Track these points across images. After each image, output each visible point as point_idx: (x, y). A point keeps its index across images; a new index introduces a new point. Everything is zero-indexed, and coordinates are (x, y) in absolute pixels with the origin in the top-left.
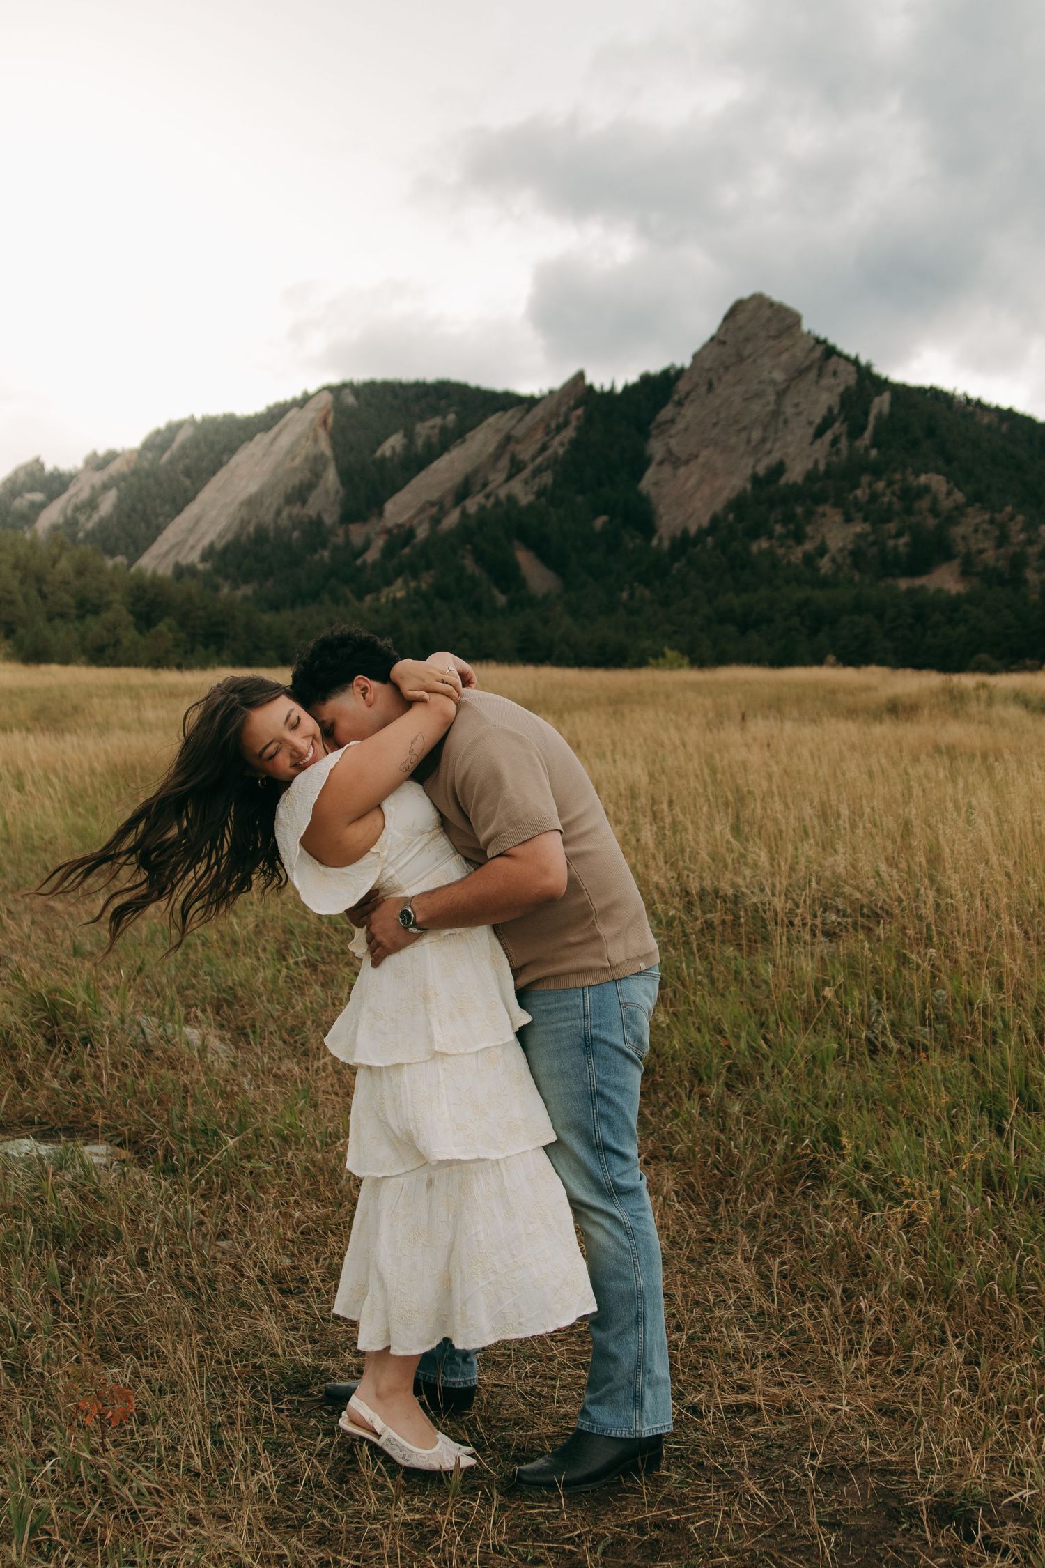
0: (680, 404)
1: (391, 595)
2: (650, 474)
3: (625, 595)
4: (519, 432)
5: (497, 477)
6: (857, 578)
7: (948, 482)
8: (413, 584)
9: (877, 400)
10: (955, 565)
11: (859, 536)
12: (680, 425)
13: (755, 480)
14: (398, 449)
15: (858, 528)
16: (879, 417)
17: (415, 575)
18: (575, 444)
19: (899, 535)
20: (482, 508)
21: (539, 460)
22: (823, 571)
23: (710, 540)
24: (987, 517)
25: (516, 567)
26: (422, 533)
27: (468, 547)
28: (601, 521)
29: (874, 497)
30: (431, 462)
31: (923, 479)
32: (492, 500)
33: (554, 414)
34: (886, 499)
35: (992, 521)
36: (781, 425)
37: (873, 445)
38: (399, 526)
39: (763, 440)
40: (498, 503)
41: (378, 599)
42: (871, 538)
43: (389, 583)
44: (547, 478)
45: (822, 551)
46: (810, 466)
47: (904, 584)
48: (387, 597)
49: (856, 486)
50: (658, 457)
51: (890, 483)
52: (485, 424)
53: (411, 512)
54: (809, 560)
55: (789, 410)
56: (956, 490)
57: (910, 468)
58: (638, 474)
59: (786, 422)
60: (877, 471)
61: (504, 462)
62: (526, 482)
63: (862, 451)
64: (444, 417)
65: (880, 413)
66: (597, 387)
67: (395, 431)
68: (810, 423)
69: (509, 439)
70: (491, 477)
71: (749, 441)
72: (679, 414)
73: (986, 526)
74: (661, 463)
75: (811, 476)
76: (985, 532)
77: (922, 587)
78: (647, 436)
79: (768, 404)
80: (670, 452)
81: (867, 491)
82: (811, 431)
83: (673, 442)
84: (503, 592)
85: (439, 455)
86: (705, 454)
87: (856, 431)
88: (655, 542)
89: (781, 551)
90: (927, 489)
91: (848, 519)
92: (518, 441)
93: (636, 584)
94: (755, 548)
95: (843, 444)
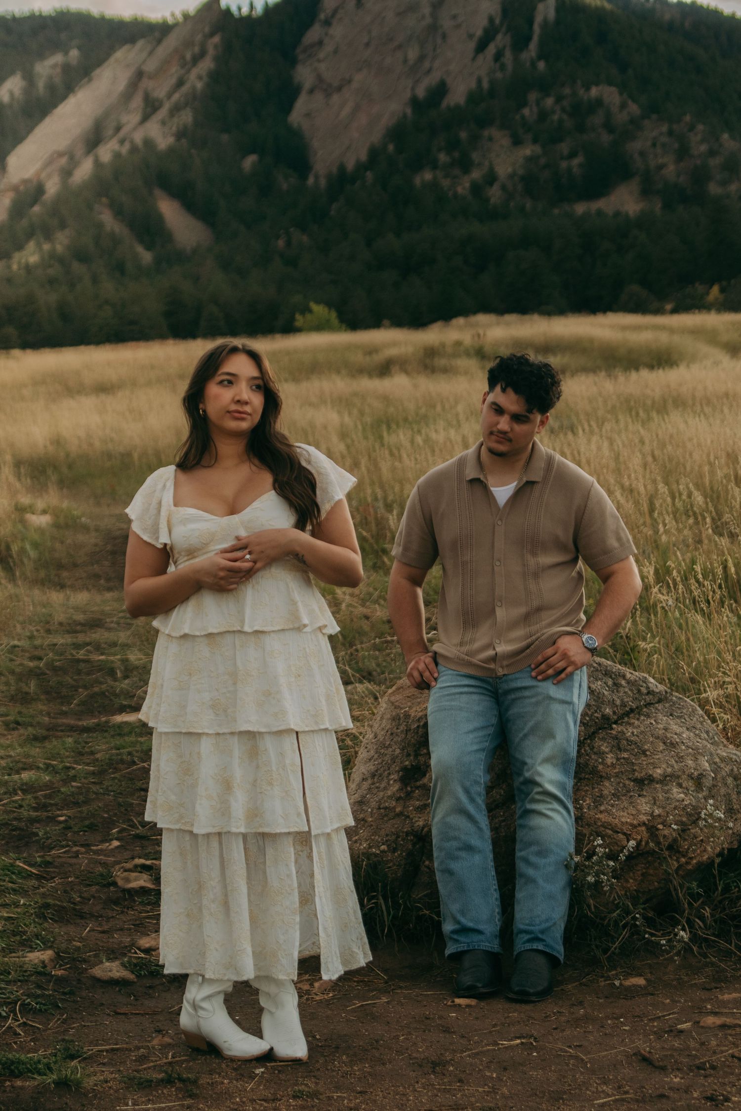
0: (327, 23)
1: (23, 261)
2: (301, 105)
4: (151, 66)
5: (131, 119)
6: (529, 205)
7: (621, 94)
9: (541, 7)
10: (634, 185)
11: (529, 160)
12: (329, 48)
13: (415, 102)
14: (17, 92)
15: (528, 151)
16: (545, 24)
17: (48, 235)
18: (215, 77)
19: (572, 155)
20: (117, 155)
21: (176, 96)
22: (493, 200)
23: (369, 175)
24: (665, 128)
25: (160, 219)
26: (52, 187)
27: (104, 200)
28: (249, 162)
29: (543, 116)
30: (55, 106)
31: (594, 92)
32: (127, 147)
33: (188, 43)
34: (556, 117)
35: (670, 133)
36: (439, 40)
37: (540, 57)
38: (25, 182)
39: (422, 58)
40: (134, 149)
41: (9, 267)
42: (543, 161)
43: (20, 247)
44: (187, 117)
45: (491, 178)
46: (473, 85)
47: (580, 208)
48: (19, 263)
49: (524, 104)
50: (307, 85)
51: (559, 99)
52: (112, 60)
53: (38, 165)
54: (477, 190)
55: (446, 23)
56: (630, 102)
57: (579, 82)
58: (287, 106)
59: (444, 36)
60: (545, 87)
61: (137, 101)
62: (163, 123)
63: (528, 64)
64: (66, 53)
65: (545, 21)
66: (234, 10)
67: (12, 73)
68: (471, 36)
69: (140, 75)
70: (124, 119)
71: (405, 61)
72: (326, 34)
73: (664, 139)
74: (311, 91)
75: (474, 98)
76: (664, 145)
77: (599, 213)
78: (293, 62)
79: (423, 17)
80: (320, 78)
81: (535, 109)
82: (472, 45)
83: (322, 67)
84: (148, 248)
85: (64, 97)
86: (358, 78)
87: (521, 42)
88: (311, 181)
89: (446, 183)
90: (599, 102)
91: (517, 142)
92: (150, 77)
93: (292, 229)
94: (417, 181)
95: (508, 56)
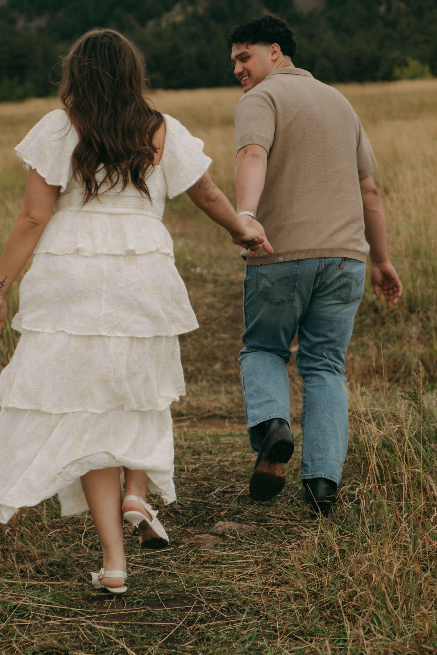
3: (382, 9)
8: (190, 9)
41: (159, 25)
43: (168, 9)
